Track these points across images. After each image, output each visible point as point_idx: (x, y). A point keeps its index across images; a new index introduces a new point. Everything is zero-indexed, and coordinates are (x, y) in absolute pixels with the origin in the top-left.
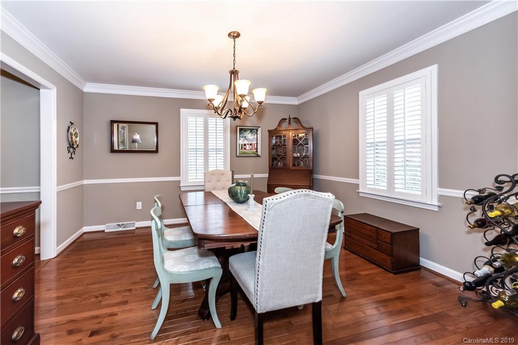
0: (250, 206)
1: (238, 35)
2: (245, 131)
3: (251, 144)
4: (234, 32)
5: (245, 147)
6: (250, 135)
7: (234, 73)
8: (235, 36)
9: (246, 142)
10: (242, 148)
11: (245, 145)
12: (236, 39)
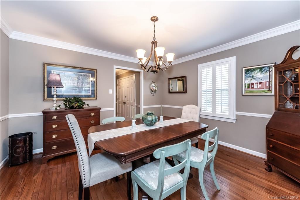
0: (133, 127)
1: (157, 20)
2: (252, 71)
3: (260, 83)
4: (154, 17)
5: (252, 86)
6: (259, 73)
7: (154, 43)
8: (154, 19)
9: (253, 81)
10: (248, 87)
11: (252, 84)
12: (155, 22)
